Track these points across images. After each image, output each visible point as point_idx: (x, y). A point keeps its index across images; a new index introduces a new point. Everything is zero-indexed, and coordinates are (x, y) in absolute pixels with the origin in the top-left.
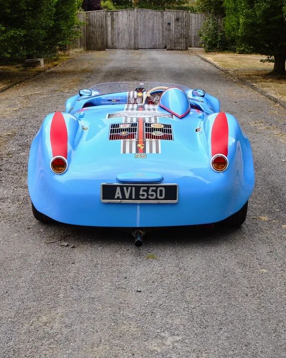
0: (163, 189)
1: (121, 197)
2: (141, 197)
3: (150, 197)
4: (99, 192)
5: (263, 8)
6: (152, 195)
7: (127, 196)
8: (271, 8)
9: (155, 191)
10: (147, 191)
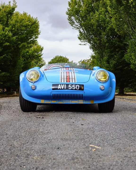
5: (113, 63)
8: (116, 63)
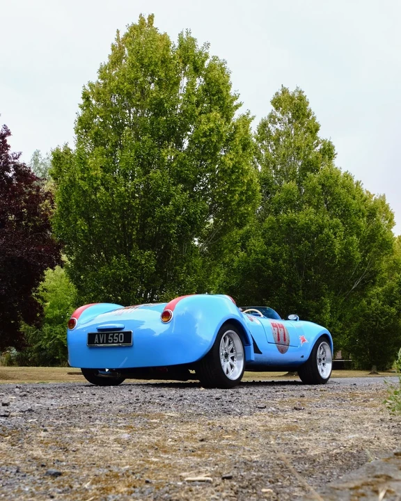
0: (122, 334)
1: (98, 342)
2: (109, 341)
3: (114, 341)
4: (85, 338)
6: (116, 340)
7: (101, 341)
9: (117, 336)
10: (113, 337)
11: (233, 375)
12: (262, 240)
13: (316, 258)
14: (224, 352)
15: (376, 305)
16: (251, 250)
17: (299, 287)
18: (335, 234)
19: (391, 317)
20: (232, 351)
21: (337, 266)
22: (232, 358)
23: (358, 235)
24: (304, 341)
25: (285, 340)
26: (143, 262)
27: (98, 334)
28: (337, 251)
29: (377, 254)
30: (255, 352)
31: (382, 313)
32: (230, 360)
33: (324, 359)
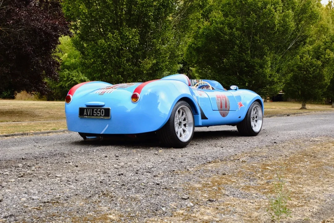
0: (103, 110)
1: (86, 115)
2: (94, 115)
3: (98, 115)
6: (99, 114)
7: (89, 115)
9: (100, 111)
10: (96, 111)
11: (185, 138)
12: (221, 12)
13: (261, 27)
14: (178, 121)
15: (307, 59)
16: (212, 20)
17: (248, 48)
18: (275, 8)
19: (317, 67)
20: (185, 120)
21: (276, 33)
22: (185, 125)
23: (293, 9)
24: (241, 105)
25: (226, 107)
26: (131, 37)
27: (86, 109)
28: (276, 22)
29: (308, 23)
30: (202, 119)
31: (311, 65)
32: (183, 127)
33: (256, 117)
